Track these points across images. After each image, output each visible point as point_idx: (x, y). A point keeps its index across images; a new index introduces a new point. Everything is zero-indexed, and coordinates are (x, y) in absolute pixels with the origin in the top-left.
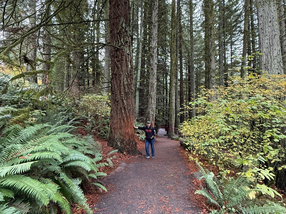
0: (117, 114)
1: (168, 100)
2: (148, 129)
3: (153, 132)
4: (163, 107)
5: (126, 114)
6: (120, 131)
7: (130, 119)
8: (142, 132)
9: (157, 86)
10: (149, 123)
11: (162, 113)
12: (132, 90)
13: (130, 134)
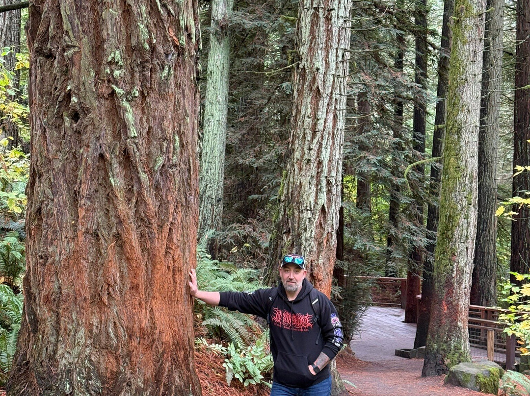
0: (75, 197)
1: (431, 109)
2: (288, 307)
3: (326, 333)
4: (394, 159)
5: (141, 201)
6: (95, 321)
7: (165, 233)
8: (244, 331)
9: (354, 13)
10: (298, 268)
11: (384, 197)
12: (179, 29)
13: (167, 337)
